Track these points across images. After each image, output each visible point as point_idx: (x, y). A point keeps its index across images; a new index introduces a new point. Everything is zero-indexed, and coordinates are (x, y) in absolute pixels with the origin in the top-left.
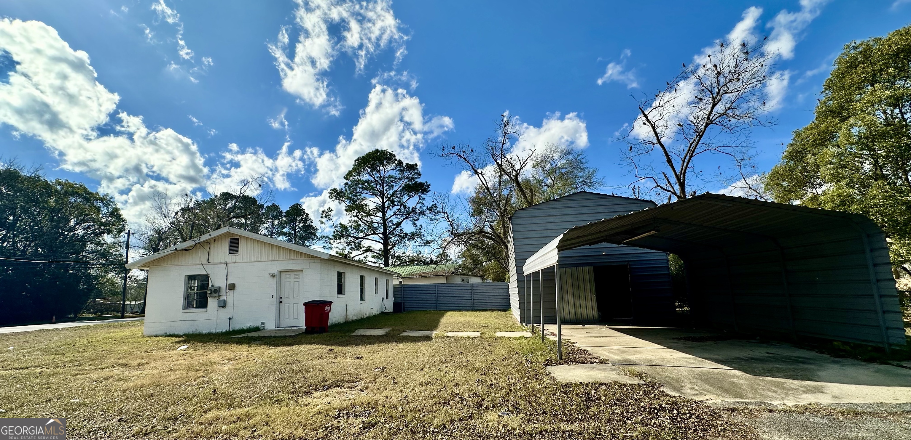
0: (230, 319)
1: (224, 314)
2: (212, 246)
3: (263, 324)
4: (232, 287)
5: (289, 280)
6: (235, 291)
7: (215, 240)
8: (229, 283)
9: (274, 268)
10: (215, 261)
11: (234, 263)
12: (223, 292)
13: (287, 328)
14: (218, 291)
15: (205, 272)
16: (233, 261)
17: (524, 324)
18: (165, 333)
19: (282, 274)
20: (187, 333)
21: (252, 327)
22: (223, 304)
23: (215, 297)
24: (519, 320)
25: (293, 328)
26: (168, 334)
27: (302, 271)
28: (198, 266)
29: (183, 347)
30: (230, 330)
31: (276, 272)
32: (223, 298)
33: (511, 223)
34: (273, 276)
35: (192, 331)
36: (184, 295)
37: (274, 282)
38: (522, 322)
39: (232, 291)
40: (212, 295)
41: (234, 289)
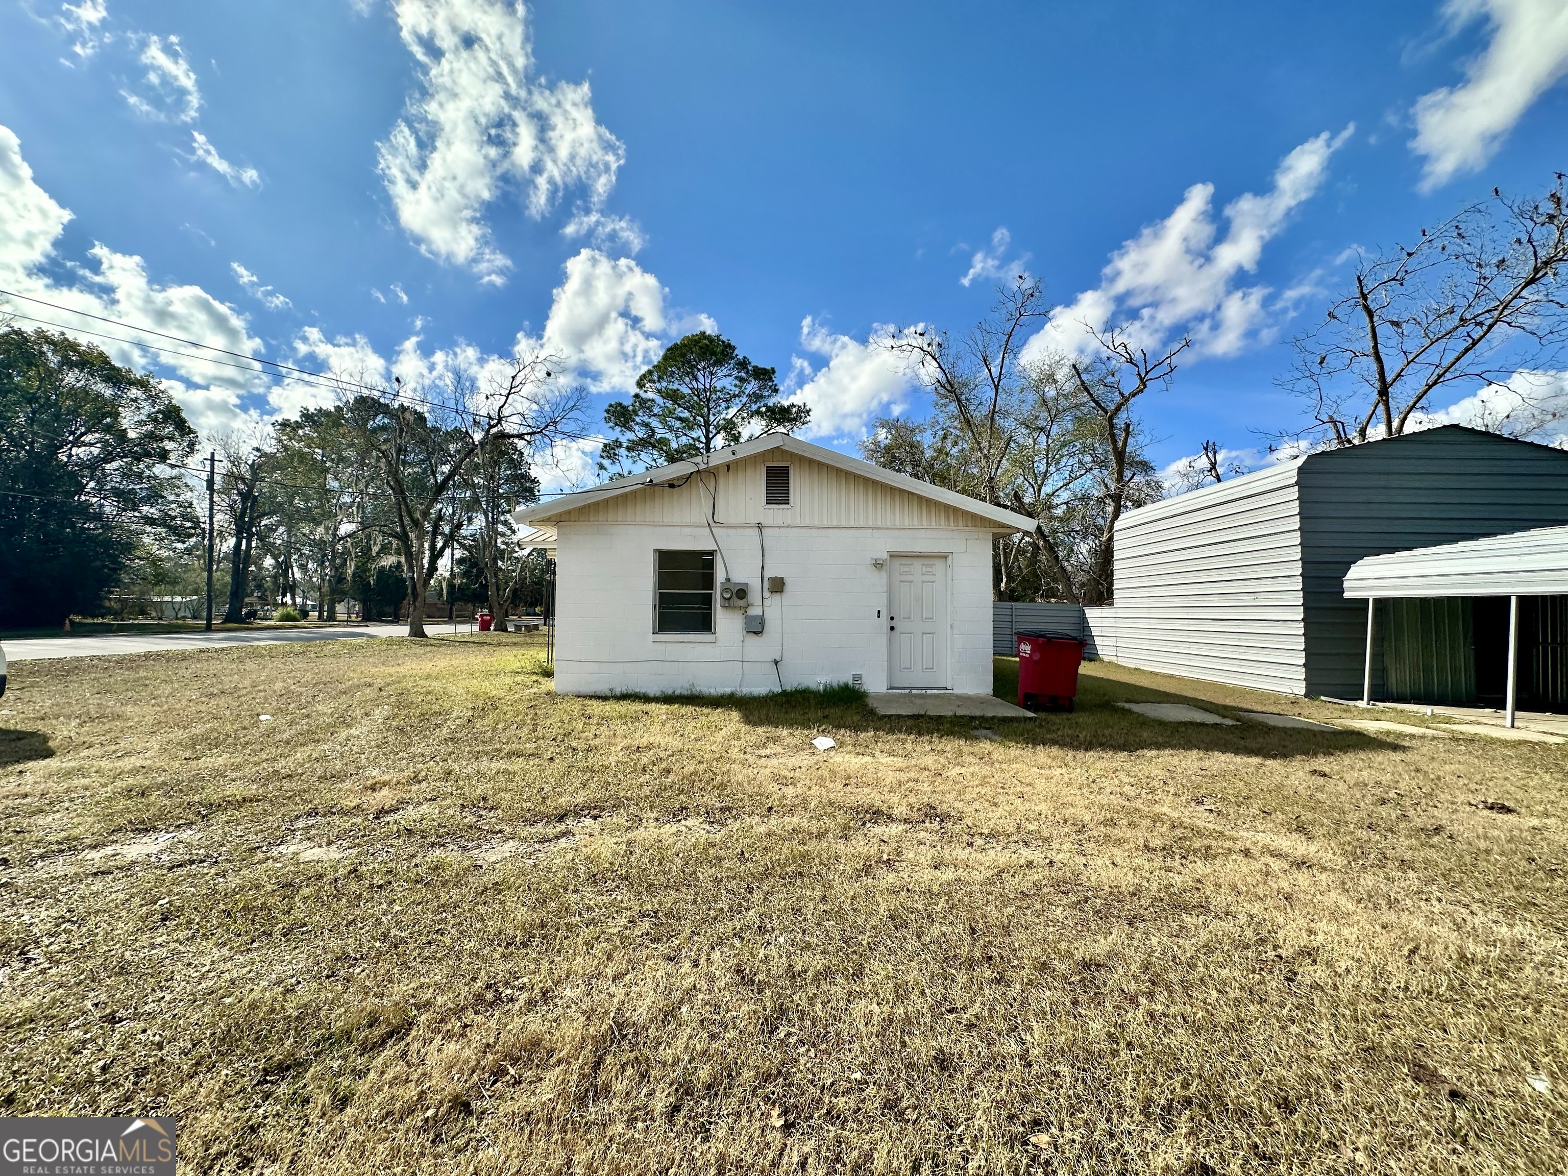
0: (776, 663)
1: (757, 648)
2: (721, 481)
3: (857, 678)
4: (777, 586)
5: (910, 578)
6: (784, 595)
7: (728, 466)
8: (767, 575)
9: (881, 546)
10: (732, 521)
11: (779, 527)
12: (755, 595)
13: (914, 692)
14: (742, 593)
15: (705, 545)
16: (776, 524)
17: (1322, 698)
18: (611, 690)
19: (898, 561)
20: (670, 692)
21: (835, 684)
22: (756, 627)
23: (735, 607)
24: (1300, 689)
25: (929, 692)
26: (618, 691)
27: (946, 557)
28: (687, 530)
29: (823, 742)
30: (777, 689)
31: (885, 556)
32: (755, 611)
33: (1297, 483)
34: (878, 565)
35: (680, 686)
36: (654, 599)
37: (879, 580)
38: (1312, 692)
39: (777, 597)
40: (727, 603)
41: (782, 591)
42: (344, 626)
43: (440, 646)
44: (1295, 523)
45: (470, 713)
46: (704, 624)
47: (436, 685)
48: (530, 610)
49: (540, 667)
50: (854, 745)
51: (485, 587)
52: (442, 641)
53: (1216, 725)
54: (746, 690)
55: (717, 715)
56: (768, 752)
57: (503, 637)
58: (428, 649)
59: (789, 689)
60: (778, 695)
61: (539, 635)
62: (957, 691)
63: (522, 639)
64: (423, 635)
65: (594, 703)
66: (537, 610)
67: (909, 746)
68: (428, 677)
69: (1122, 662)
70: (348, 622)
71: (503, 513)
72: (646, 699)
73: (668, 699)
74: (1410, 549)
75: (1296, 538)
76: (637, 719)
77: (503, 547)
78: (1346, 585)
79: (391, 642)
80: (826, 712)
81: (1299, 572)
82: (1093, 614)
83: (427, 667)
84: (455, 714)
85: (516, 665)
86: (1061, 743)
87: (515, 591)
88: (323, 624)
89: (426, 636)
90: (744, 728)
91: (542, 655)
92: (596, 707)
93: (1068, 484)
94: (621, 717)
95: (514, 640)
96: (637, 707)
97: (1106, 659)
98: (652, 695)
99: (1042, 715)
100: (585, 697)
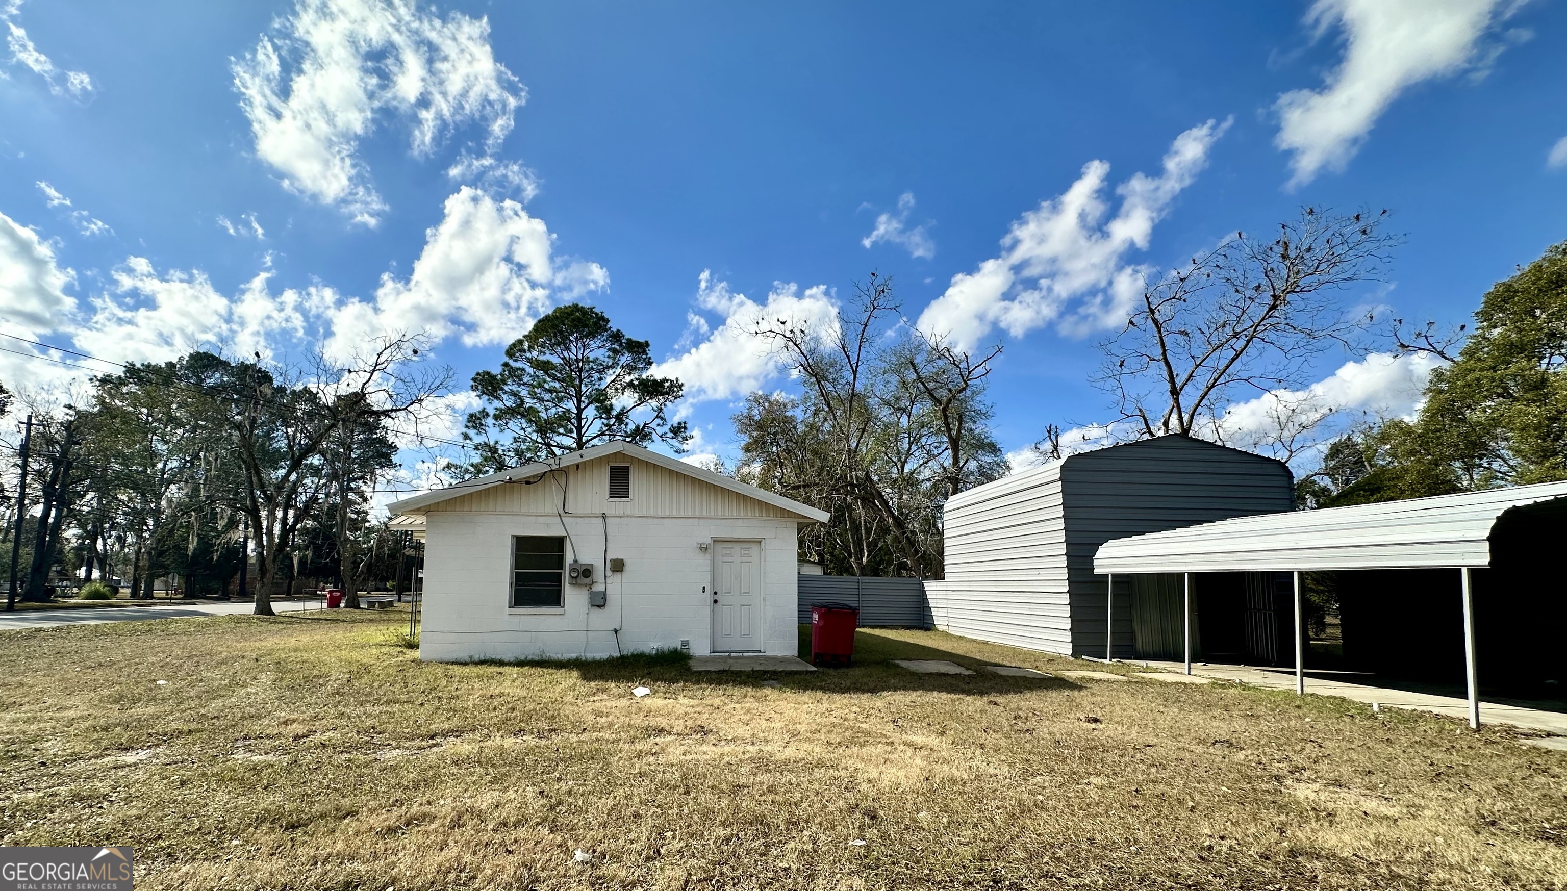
0: (616, 631)
1: (603, 620)
2: (571, 479)
3: (685, 643)
4: (618, 566)
5: (730, 559)
6: (624, 574)
8: (609, 557)
9: (705, 533)
10: (580, 511)
11: (621, 517)
12: (599, 575)
13: (733, 654)
14: (587, 572)
15: (555, 531)
16: (618, 514)
17: (1083, 657)
18: (471, 657)
19: (719, 546)
20: (523, 658)
21: (666, 649)
22: (599, 601)
23: (581, 585)
24: (1067, 650)
25: (745, 654)
26: (476, 658)
27: (760, 542)
28: (541, 519)
29: (641, 691)
30: (616, 654)
31: (709, 541)
32: (599, 588)
33: (1060, 479)
34: (703, 549)
35: (532, 653)
36: (511, 577)
37: (704, 561)
38: (1076, 654)
39: (618, 576)
40: (575, 581)
41: (622, 571)
42: (168, 604)
43: (292, 623)
44: (1060, 512)
45: (347, 676)
46: (555, 599)
47: (311, 656)
48: (381, 585)
49: (404, 639)
50: (665, 693)
51: (338, 562)
52: (292, 619)
53: (956, 676)
54: (589, 656)
55: (559, 674)
56: (596, 698)
57: (356, 615)
58: (281, 626)
59: (625, 653)
60: (617, 659)
61: (393, 612)
62: (768, 654)
63: (377, 616)
64: (270, 613)
65: (456, 667)
66: (388, 585)
67: (707, 693)
68: (296, 650)
69: (952, 631)
70: (170, 600)
71: (354, 480)
72: (501, 663)
73: (520, 663)
74: (1143, 533)
75: (1061, 523)
76: (492, 678)
77: (354, 516)
78: (1095, 562)
79: (237, 620)
80: (651, 670)
81: (1064, 552)
82: (930, 587)
83: (292, 642)
84: (333, 678)
85: (380, 639)
86: (824, 689)
87: (369, 566)
88: (142, 602)
89: (273, 614)
90: (579, 682)
91: (406, 630)
92: (457, 670)
93: (927, 463)
94: (478, 677)
95: (369, 617)
96: (494, 669)
97: (941, 628)
98: (506, 661)
99: (821, 669)
100: (447, 663)
